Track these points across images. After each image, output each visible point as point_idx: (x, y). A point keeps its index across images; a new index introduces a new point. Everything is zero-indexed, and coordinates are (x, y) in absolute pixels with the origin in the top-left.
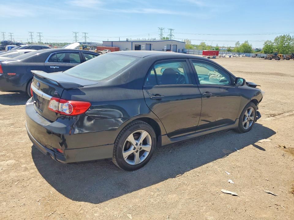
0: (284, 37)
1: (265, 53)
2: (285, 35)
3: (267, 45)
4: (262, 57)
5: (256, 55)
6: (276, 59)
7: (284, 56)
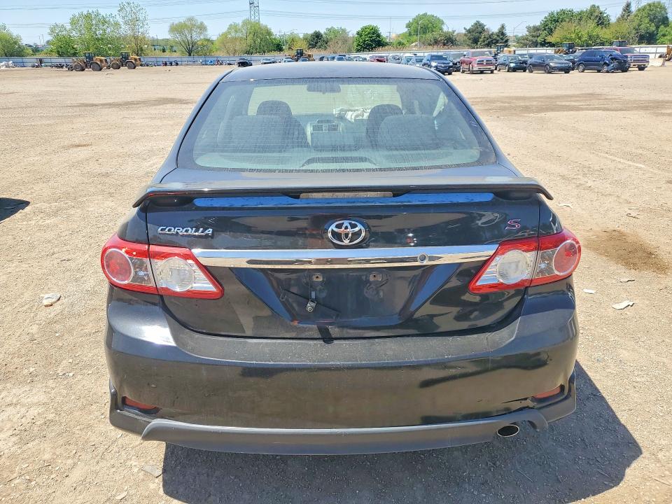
0: (88, 17)
1: (60, 55)
2: (90, 11)
3: (58, 35)
4: (57, 67)
5: (41, 61)
6: (94, 70)
7: (108, 60)
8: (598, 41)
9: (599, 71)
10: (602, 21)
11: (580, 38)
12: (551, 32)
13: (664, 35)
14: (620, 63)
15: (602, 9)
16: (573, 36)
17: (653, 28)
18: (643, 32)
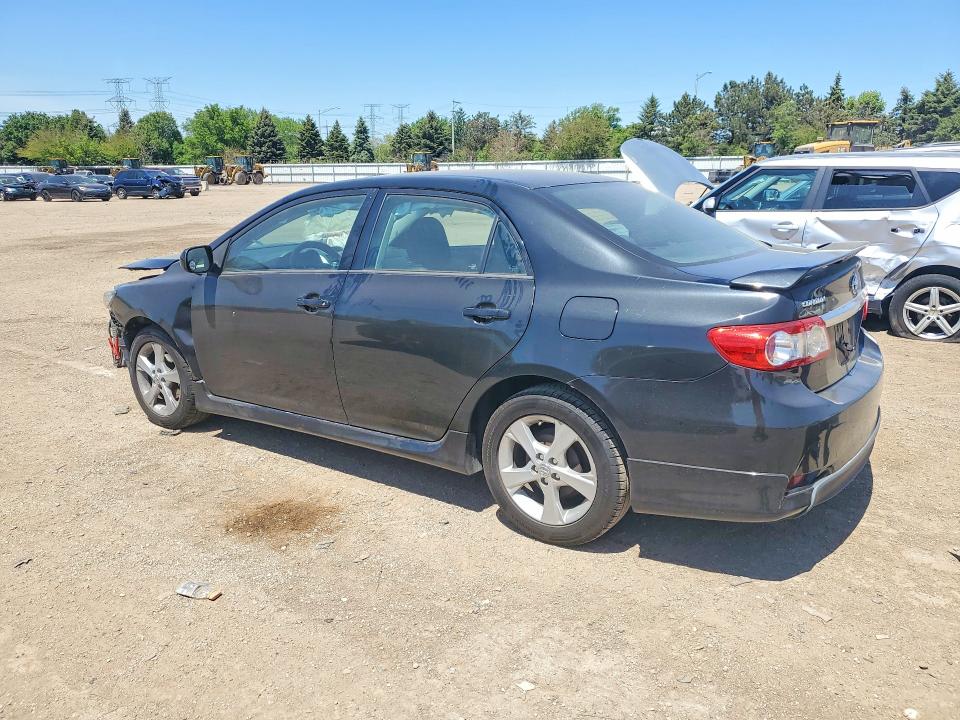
8: (99, 159)
9: (145, 197)
10: (95, 133)
11: (72, 155)
12: (21, 143)
13: (181, 154)
14: (173, 186)
15: (90, 116)
16: (61, 150)
17: (166, 145)
18: (155, 149)
